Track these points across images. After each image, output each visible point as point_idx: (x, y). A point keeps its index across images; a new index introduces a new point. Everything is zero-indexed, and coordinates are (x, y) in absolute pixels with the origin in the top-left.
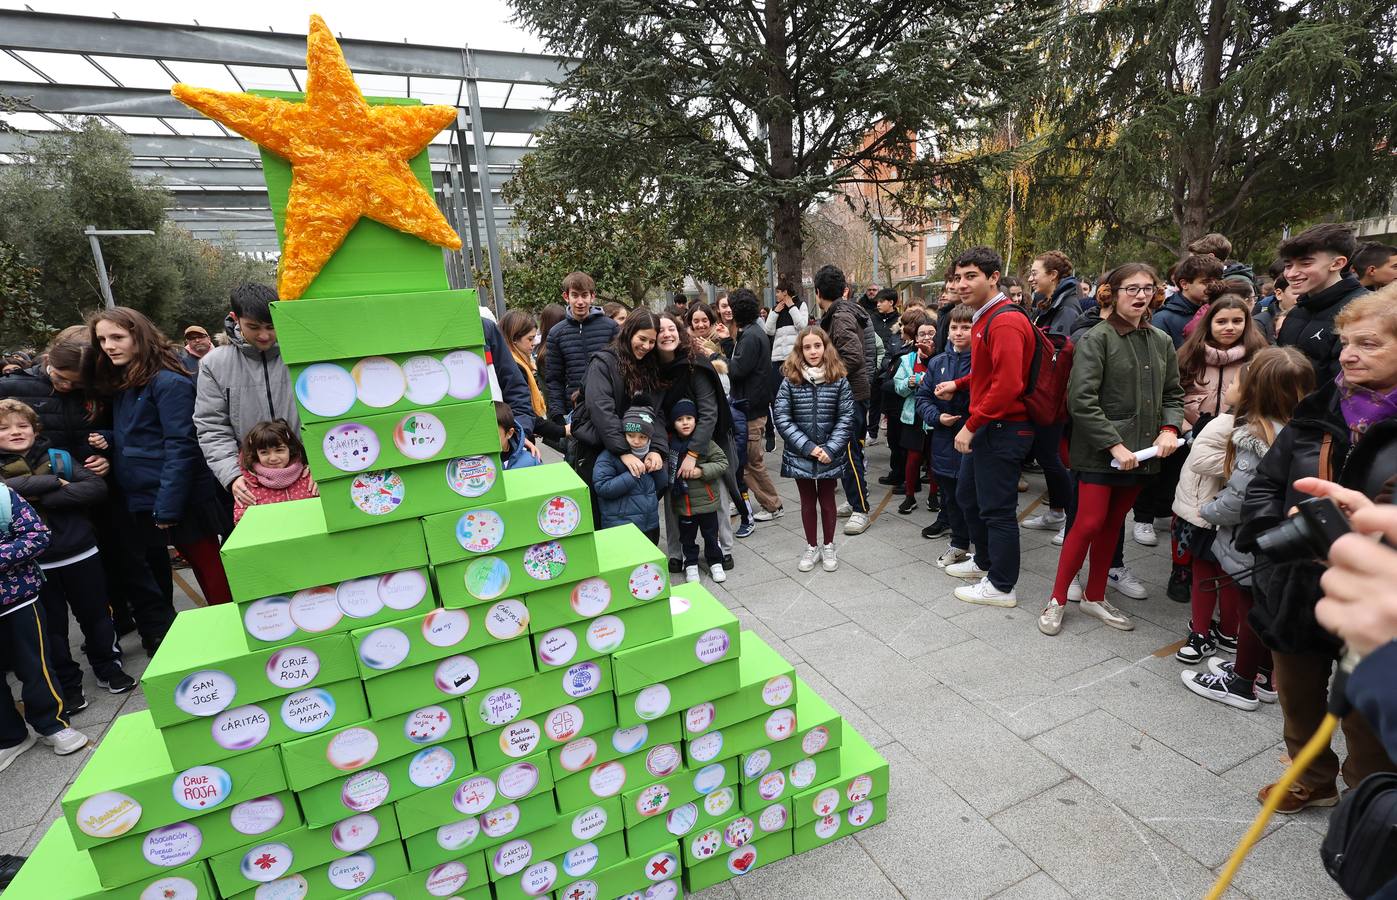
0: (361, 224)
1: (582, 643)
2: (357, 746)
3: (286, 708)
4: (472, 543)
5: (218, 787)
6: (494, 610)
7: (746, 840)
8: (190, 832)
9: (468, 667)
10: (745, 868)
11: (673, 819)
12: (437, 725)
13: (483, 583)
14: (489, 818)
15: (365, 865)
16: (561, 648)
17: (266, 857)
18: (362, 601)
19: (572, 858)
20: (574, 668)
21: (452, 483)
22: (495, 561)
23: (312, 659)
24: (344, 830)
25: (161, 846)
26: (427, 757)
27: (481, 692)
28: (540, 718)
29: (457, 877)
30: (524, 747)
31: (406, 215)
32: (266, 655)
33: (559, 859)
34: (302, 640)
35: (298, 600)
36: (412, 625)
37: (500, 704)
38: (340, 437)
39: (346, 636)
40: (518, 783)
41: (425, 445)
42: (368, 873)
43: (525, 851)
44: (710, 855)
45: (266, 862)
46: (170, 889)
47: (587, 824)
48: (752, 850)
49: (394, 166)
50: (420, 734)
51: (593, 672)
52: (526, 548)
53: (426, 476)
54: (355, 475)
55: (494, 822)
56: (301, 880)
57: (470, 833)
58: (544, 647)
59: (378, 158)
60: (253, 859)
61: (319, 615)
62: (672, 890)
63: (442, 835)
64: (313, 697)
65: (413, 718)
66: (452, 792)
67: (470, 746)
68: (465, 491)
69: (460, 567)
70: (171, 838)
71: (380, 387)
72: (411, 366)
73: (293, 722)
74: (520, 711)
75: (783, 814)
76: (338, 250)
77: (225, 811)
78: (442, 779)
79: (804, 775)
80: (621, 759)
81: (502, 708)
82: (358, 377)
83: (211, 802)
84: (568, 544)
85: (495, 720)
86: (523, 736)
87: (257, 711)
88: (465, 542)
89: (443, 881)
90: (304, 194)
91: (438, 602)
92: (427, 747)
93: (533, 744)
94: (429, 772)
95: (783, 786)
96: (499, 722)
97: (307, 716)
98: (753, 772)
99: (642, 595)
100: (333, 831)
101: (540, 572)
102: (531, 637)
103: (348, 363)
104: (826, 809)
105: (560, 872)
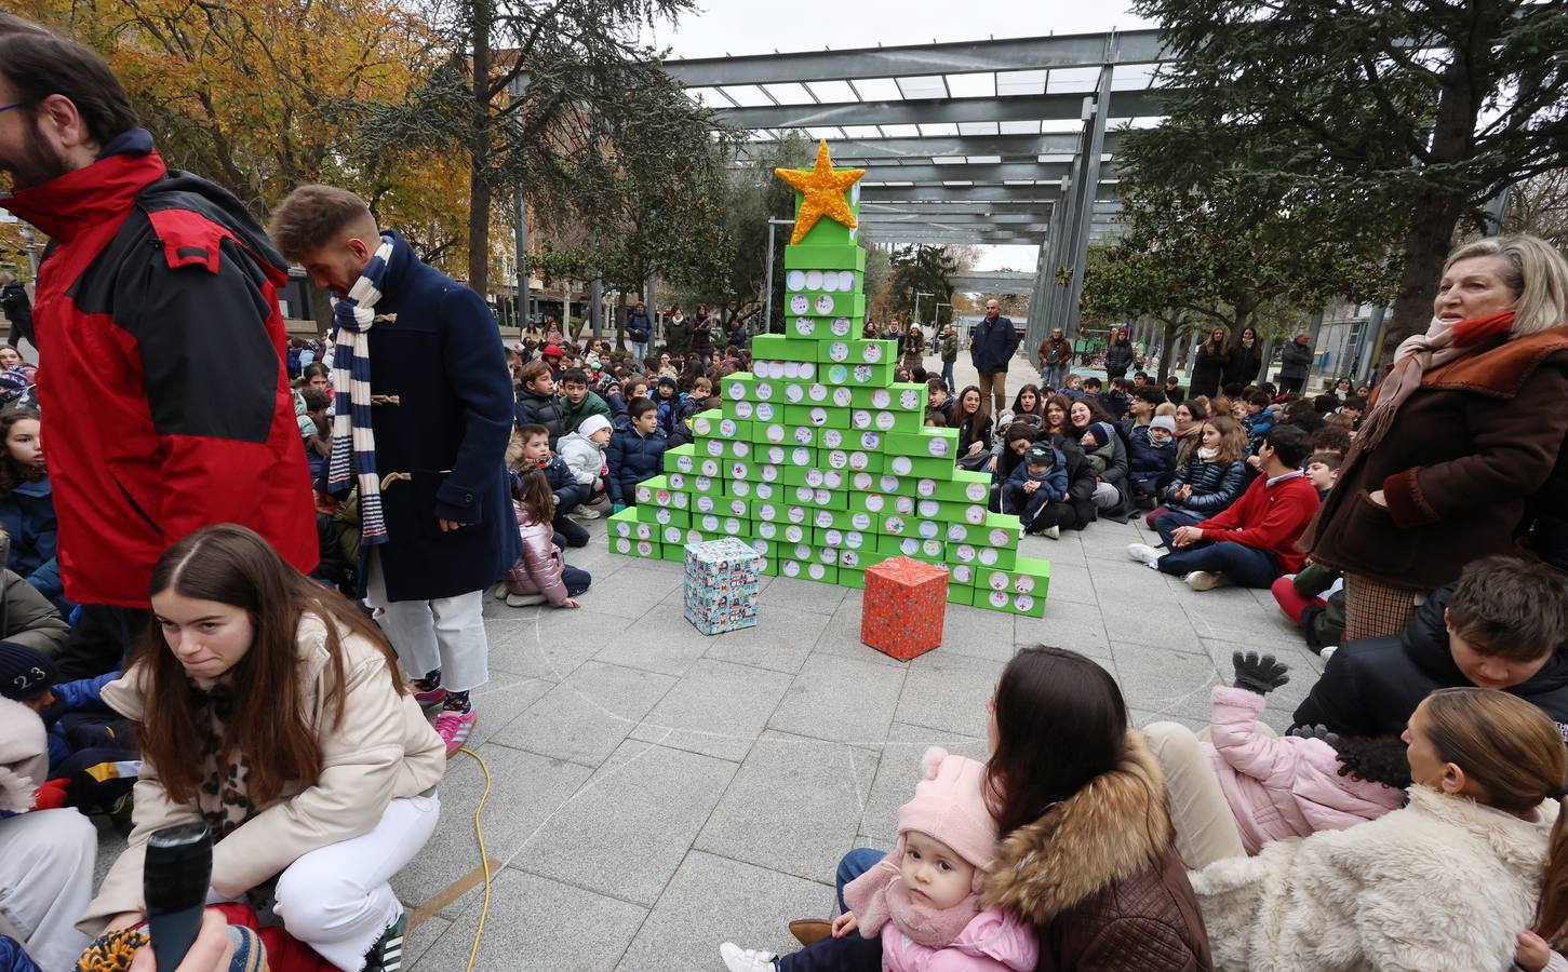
0: (822, 217)
1: (873, 421)
2: (776, 434)
3: (758, 408)
4: (835, 357)
6: (837, 390)
9: (822, 414)
12: (806, 437)
13: (836, 376)
14: (818, 493)
15: (769, 490)
16: (863, 420)
18: (791, 371)
19: (850, 536)
20: (867, 433)
21: (832, 326)
22: (842, 367)
23: (770, 389)
24: (766, 469)
25: (712, 446)
26: (799, 451)
27: (826, 428)
28: (848, 452)
29: (801, 516)
30: (839, 465)
33: (844, 532)
34: (769, 380)
35: (772, 364)
36: (806, 386)
37: (832, 438)
38: (797, 301)
39: (784, 382)
40: (833, 481)
41: (825, 309)
42: (769, 494)
43: (829, 519)
45: (739, 470)
47: (860, 521)
49: (837, 195)
50: (800, 438)
51: (876, 439)
52: (856, 365)
53: (823, 322)
54: (799, 317)
55: (819, 496)
56: (747, 485)
57: (809, 496)
58: (856, 417)
59: (833, 192)
60: (735, 467)
61: (775, 372)
63: (799, 491)
64: (767, 406)
65: (798, 430)
66: (806, 471)
67: (818, 452)
68: (836, 333)
69: (827, 367)
71: (814, 282)
72: (826, 276)
73: (759, 414)
74: (841, 445)
75: (969, 574)
76: (812, 228)
77: (732, 441)
78: (804, 464)
79: (987, 557)
80: (883, 494)
81: (833, 440)
82: (807, 278)
83: (729, 436)
84: (874, 367)
85: (829, 444)
86: (839, 458)
87: (749, 405)
88: (832, 355)
89: (795, 514)
91: (817, 381)
92: (801, 446)
93: (843, 465)
94: (800, 458)
95: (973, 557)
96: (831, 446)
97: (764, 413)
98: (955, 537)
99: (905, 406)
100: (762, 466)
101: (860, 378)
102: (851, 409)
103: (805, 271)
104: (997, 585)
105: (843, 541)
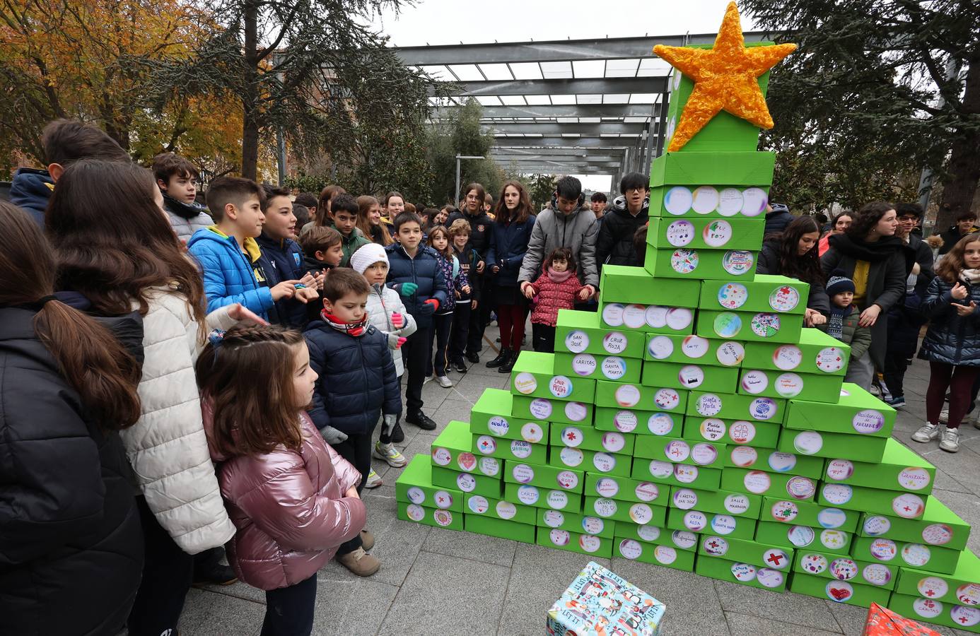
0: (721, 114)
1: (771, 385)
2: (629, 395)
3: (605, 363)
4: (725, 302)
5: (567, 389)
6: (724, 346)
7: (847, 577)
8: (548, 405)
9: (697, 374)
10: (840, 599)
11: (794, 532)
12: (670, 401)
13: (724, 327)
14: (680, 468)
15: (611, 462)
16: (756, 384)
17: (572, 434)
18: (657, 318)
19: (718, 520)
20: (760, 399)
21: (725, 264)
22: (734, 317)
23: (624, 341)
24: (609, 437)
25: (537, 407)
26: (659, 418)
27: (701, 391)
28: (729, 422)
29: (652, 494)
30: (713, 436)
31: (748, 108)
32: (606, 332)
33: (710, 515)
34: (623, 330)
35: (629, 309)
36: (678, 339)
37: (709, 403)
38: (677, 227)
39: (645, 335)
40: (704, 456)
41: (716, 240)
42: (611, 467)
43: (692, 500)
44: (814, 572)
45: (571, 437)
46: (534, 429)
47: (735, 504)
48: (849, 588)
49: (750, 81)
50: (661, 402)
51: (772, 407)
52: (756, 313)
53: (712, 257)
54: (676, 249)
55: (682, 472)
56: (580, 454)
57: (667, 472)
58: (746, 379)
59: (742, 77)
60: (567, 433)
61: (634, 319)
62: (778, 579)
63: (653, 465)
64: (618, 361)
65: (660, 392)
66: (666, 442)
67: (685, 421)
68: (731, 270)
69: (714, 314)
70: (541, 405)
71: (705, 203)
73: (605, 371)
74: (719, 412)
75: (887, 576)
76: (704, 127)
77: (564, 402)
78: (663, 433)
79: (916, 557)
80: (770, 473)
81: (710, 406)
82: (695, 196)
83: (562, 395)
84: (784, 319)
85: (703, 411)
86: (715, 429)
87: (592, 359)
88: (722, 301)
89: (644, 491)
90: (698, 98)
91: (694, 332)
92: (662, 412)
93: (719, 436)
94: (659, 426)
95: (893, 555)
96: (704, 414)
97: (614, 370)
98: (871, 530)
99: (823, 367)
100: (604, 433)
101: (760, 330)
102: (740, 369)
103: (693, 188)
104: (930, 593)
105: (709, 525)
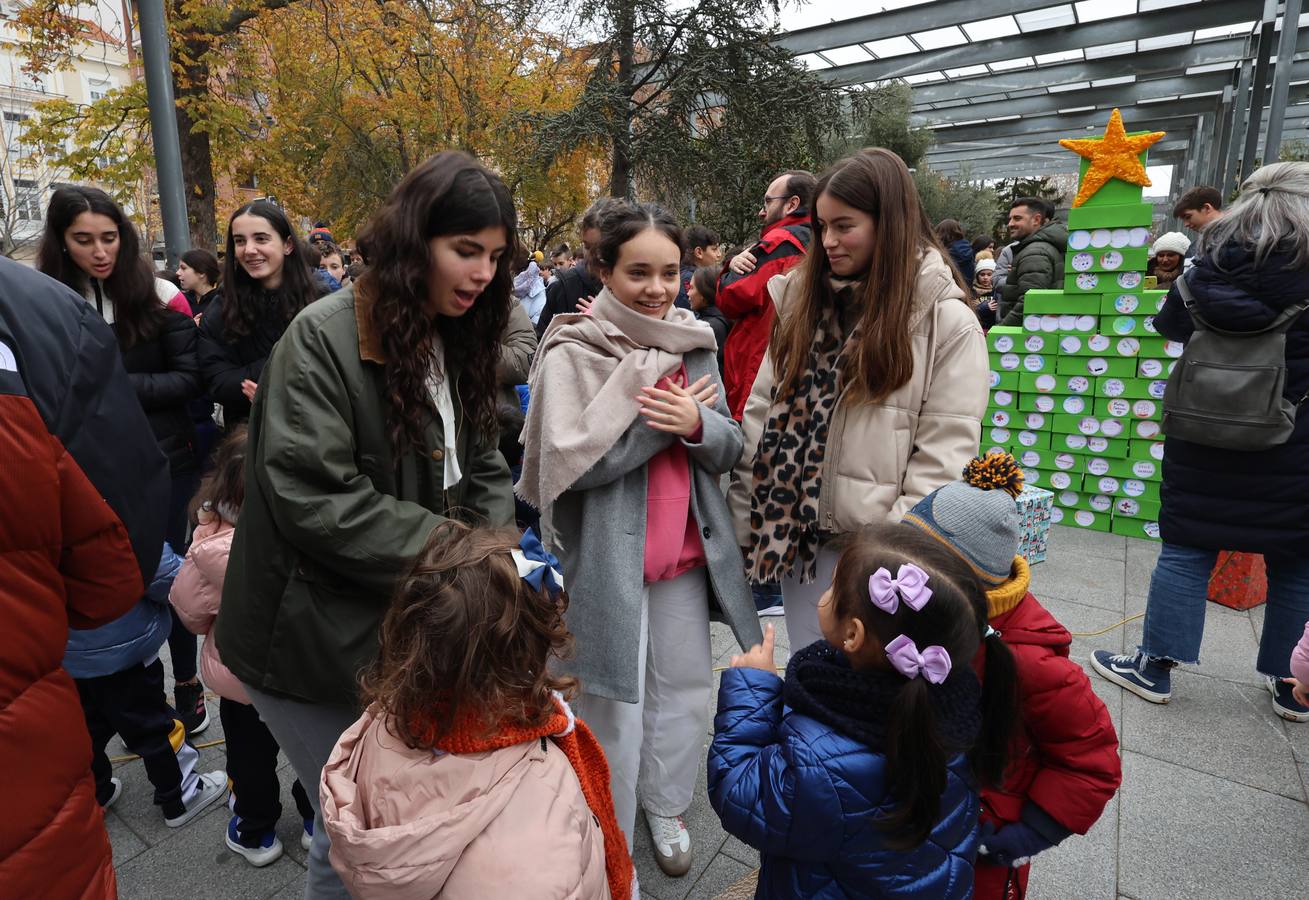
0: (1112, 180)
2: (1047, 383)
3: (1027, 359)
4: (1121, 309)
6: (1122, 341)
9: (1103, 364)
12: (1080, 385)
13: (1121, 327)
14: (1092, 439)
15: (1034, 437)
16: (1153, 369)
18: (1067, 324)
20: (1158, 382)
21: (1120, 282)
22: (1129, 319)
23: (1042, 342)
26: (1072, 400)
27: (1106, 377)
28: (1132, 401)
29: (1070, 462)
30: (1119, 412)
31: (1131, 175)
34: (1041, 333)
35: (1044, 318)
37: (1113, 386)
38: (1079, 258)
39: (1059, 335)
40: (1111, 429)
41: (1112, 264)
43: (1104, 467)
45: (1001, 419)
47: (1142, 470)
49: (1131, 158)
50: (1073, 387)
52: (1147, 316)
53: (1109, 278)
54: (1080, 273)
55: (1094, 444)
56: (1008, 432)
57: (1082, 444)
58: (1144, 366)
59: (1125, 156)
64: (1037, 358)
65: (1072, 380)
67: (1094, 400)
68: (1124, 286)
69: (1111, 318)
71: (1100, 240)
72: (1115, 233)
76: (1100, 189)
78: (1077, 412)
81: (1114, 388)
85: (1108, 393)
86: (1120, 406)
88: (1118, 308)
89: (1062, 461)
90: (1093, 171)
91: (1098, 333)
92: (1074, 395)
93: (1124, 413)
94: (1073, 407)
96: (1110, 395)
97: (1033, 364)
100: (1027, 414)
103: (1090, 231)
